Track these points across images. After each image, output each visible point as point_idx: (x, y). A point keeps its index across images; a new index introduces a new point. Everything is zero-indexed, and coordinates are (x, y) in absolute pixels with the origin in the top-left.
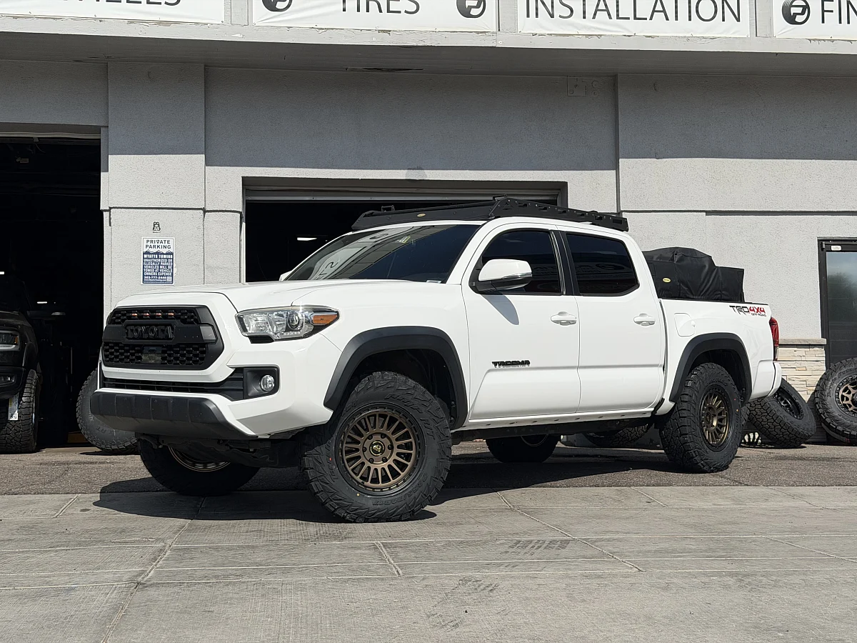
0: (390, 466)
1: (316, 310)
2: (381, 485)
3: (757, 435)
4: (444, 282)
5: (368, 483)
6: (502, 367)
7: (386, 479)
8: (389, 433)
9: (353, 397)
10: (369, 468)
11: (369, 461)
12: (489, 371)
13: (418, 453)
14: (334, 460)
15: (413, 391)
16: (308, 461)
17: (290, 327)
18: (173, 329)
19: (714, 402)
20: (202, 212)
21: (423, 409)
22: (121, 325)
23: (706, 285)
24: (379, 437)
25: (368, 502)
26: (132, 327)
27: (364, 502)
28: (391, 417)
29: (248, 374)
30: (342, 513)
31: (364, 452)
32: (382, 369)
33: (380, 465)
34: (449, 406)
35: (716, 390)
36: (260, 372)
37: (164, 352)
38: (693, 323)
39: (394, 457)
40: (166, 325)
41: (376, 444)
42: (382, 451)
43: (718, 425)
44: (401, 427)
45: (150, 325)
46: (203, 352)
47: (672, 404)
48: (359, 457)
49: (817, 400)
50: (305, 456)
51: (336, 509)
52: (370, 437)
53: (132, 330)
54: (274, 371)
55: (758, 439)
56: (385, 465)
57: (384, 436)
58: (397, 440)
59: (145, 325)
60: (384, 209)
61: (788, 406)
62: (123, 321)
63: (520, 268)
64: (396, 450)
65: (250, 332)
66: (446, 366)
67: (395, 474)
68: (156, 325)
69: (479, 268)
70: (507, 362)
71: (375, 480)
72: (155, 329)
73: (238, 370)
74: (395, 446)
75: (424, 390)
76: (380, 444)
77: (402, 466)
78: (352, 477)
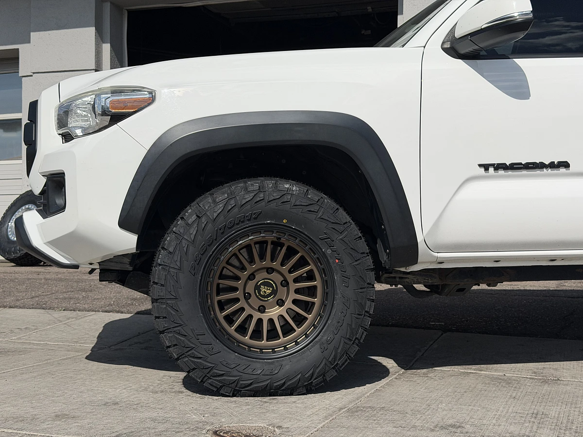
0: (289, 311)
2: (282, 340)
5: (264, 343)
7: (288, 330)
8: (275, 265)
10: (260, 321)
11: (258, 311)
13: (325, 283)
24: (264, 274)
31: (247, 300)
33: (274, 312)
39: (293, 296)
42: (274, 292)
44: (291, 252)
48: (242, 309)
52: (252, 277)
56: (282, 311)
57: (270, 270)
58: (290, 272)
64: (293, 286)
67: (299, 320)
71: (273, 334)
74: (291, 281)
77: (308, 307)
78: (239, 342)
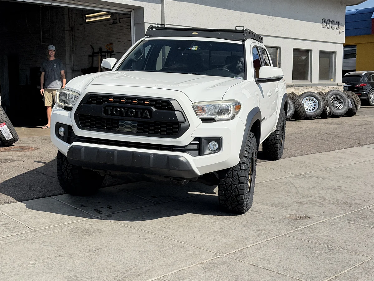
17: (221, 112)
18: (151, 112)
26: (111, 108)
29: (204, 141)
37: (140, 125)
46: (177, 128)
47: (276, 129)
53: (111, 110)
54: (219, 141)
59: (124, 108)
62: (100, 102)
65: (201, 116)
68: (135, 109)
72: (135, 111)
73: (197, 139)
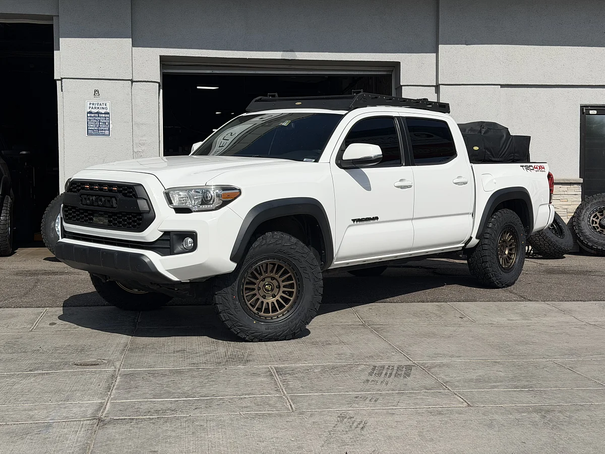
0: (277, 301)
1: (225, 188)
2: (271, 314)
3: (530, 248)
4: (317, 161)
5: (262, 314)
6: (358, 223)
7: (274, 310)
8: (277, 276)
9: (251, 251)
10: (262, 302)
11: (263, 297)
12: (350, 226)
13: (298, 291)
14: (237, 297)
15: (295, 247)
16: (218, 298)
17: (205, 201)
18: (116, 200)
19: (508, 237)
20: (130, 82)
21: (302, 259)
22: (76, 194)
23: (504, 150)
24: (269, 280)
25: (262, 327)
26: (85, 196)
27: (259, 327)
28: (278, 265)
29: (174, 236)
30: (242, 335)
31: (258, 290)
32: (272, 230)
33: (271, 300)
34: (320, 253)
35: (509, 229)
36: (182, 235)
37: (110, 217)
38: (494, 181)
39: (281, 294)
40: (111, 197)
41: (267, 285)
42: (272, 290)
43: (509, 253)
44: (286, 272)
45: (100, 196)
46: (140, 219)
47: (477, 241)
48: (255, 295)
49: (574, 223)
50: (216, 295)
51: (238, 333)
52: (263, 280)
53: (85, 199)
54: (193, 235)
55: (531, 250)
56: (274, 300)
57: (273, 278)
58: (283, 281)
59: (95, 196)
60: (270, 96)
61: (554, 228)
62: (79, 190)
63: (373, 150)
64: (282, 289)
65: (175, 204)
66: (319, 225)
67: (281, 306)
68: (104, 197)
69: (343, 148)
70: (362, 219)
71: (267, 311)
72: (103, 199)
73: (166, 233)
74: (282, 286)
75: (303, 245)
76: (270, 285)
77: (287, 301)
78: (250, 309)
